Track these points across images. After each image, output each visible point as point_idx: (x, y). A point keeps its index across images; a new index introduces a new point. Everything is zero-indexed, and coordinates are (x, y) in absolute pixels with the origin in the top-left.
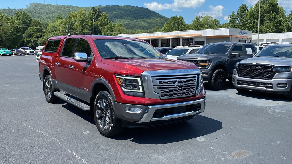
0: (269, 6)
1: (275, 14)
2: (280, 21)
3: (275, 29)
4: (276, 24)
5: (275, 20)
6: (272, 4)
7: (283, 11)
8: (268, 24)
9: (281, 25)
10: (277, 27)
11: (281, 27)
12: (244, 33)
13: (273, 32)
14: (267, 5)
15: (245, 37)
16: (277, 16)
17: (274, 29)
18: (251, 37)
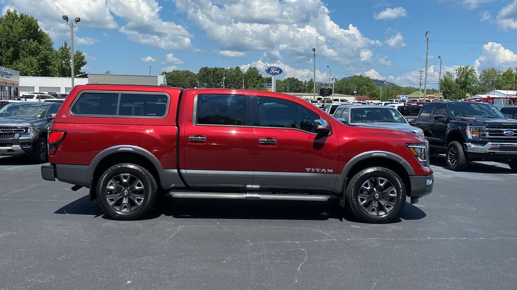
0: (25, 29)
1: (38, 43)
2: (46, 57)
3: (40, 69)
4: (40, 60)
5: (38, 54)
6: (30, 25)
7: (49, 40)
8: (27, 60)
9: (48, 63)
10: (43, 66)
11: (50, 68)
12: (7, 74)
13: (37, 75)
14: (22, 27)
15: (10, 82)
16: (41, 47)
17: (38, 70)
18: (18, 82)
